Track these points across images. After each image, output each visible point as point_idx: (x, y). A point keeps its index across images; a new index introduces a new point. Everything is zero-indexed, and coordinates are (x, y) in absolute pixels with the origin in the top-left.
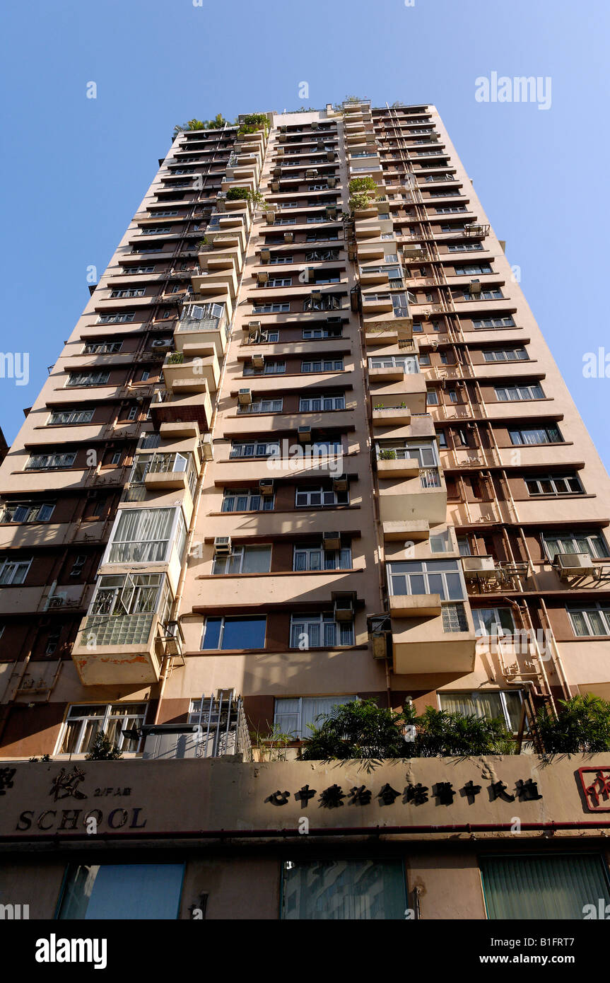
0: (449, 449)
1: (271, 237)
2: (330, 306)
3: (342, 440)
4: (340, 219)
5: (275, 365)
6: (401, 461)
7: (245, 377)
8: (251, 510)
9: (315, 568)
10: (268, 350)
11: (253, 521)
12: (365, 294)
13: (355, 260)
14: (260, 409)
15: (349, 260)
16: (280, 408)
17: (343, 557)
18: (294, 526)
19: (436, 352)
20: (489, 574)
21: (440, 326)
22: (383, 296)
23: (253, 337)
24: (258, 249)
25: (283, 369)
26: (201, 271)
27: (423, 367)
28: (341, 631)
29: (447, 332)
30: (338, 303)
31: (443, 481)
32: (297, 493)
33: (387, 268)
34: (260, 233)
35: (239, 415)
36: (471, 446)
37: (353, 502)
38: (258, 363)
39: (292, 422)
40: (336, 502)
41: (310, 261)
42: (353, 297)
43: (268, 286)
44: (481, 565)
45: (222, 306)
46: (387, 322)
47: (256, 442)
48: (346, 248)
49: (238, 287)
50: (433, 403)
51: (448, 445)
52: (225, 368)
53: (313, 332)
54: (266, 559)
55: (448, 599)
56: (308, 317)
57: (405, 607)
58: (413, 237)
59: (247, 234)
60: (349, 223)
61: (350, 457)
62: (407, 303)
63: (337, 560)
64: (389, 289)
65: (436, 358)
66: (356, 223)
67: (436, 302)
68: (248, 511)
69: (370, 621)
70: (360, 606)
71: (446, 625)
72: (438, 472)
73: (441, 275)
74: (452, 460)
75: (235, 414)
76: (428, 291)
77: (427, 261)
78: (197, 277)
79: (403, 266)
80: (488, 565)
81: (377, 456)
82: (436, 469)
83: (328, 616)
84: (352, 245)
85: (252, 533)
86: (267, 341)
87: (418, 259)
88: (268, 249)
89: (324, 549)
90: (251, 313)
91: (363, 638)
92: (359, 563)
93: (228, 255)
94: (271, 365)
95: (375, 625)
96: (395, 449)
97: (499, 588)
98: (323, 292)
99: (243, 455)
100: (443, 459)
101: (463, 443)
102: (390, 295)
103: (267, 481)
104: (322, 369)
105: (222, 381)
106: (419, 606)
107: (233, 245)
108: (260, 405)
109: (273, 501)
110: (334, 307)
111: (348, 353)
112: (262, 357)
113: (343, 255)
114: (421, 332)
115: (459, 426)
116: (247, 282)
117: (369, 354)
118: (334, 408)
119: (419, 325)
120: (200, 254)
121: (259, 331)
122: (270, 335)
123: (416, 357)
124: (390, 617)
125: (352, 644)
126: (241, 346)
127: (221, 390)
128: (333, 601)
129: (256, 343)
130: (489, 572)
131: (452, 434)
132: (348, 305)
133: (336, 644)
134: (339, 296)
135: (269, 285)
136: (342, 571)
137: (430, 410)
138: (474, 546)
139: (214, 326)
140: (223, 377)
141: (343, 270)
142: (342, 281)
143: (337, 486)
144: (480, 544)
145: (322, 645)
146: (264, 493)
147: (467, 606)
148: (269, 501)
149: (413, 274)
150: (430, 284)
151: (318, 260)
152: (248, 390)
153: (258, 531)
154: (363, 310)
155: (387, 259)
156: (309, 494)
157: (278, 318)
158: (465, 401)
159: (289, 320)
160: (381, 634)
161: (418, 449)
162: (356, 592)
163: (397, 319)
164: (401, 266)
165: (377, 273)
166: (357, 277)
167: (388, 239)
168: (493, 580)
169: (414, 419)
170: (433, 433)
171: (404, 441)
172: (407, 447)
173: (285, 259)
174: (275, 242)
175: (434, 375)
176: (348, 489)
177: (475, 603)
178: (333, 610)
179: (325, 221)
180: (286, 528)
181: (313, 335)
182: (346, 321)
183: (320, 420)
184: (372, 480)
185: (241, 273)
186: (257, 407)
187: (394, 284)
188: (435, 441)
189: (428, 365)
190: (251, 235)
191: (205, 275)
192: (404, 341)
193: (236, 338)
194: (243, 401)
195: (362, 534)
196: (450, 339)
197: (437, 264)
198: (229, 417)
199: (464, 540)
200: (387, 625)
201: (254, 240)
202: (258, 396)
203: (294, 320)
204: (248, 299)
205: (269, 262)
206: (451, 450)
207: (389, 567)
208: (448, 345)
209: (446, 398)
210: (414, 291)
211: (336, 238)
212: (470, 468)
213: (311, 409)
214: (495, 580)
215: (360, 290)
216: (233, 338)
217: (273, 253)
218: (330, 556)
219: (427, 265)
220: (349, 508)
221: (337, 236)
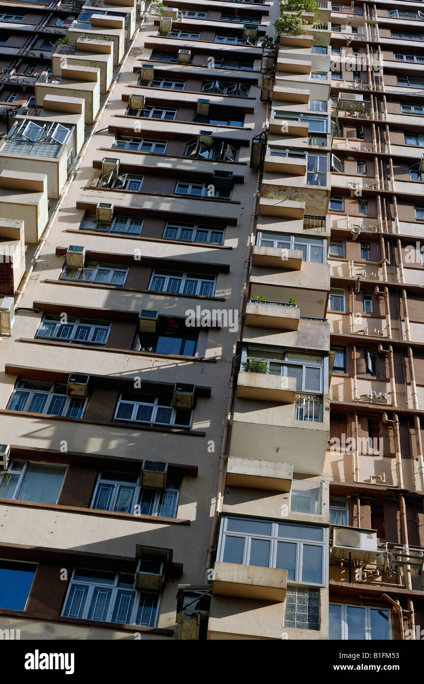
0: (347, 375)
1: (159, 52)
2: (223, 155)
3: (199, 338)
4: (260, 44)
5: (129, 222)
6: (273, 377)
7: (82, 230)
8: (49, 413)
9: (123, 510)
10: (124, 200)
11: (48, 429)
12: (272, 147)
13: (268, 100)
14: (93, 278)
15: (262, 100)
16: (122, 281)
17: (167, 501)
18: (105, 445)
19: (357, 241)
20: (368, 557)
21: (369, 208)
22: (296, 153)
23: (105, 180)
24: (139, 65)
25: (138, 229)
26: (51, 78)
27: (333, 258)
28: (141, 604)
29: (376, 218)
30: (235, 154)
31: (327, 415)
32: (120, 401)
33: (310, 118)
34: (145, 44)
35: (61, 282)
36: (378, 375)
37: (196, 426)
38: (105, 215)
39: (134, 303)
40: (172, 422)
41: (208, 91)
42: (256, 148)
43: (142, 115)
44: (358, 541)
45: (70, 129)
46: (293, 188)
47: (77, 322)
48: (260, 83)
49: (100, 110)
50: (337, 309)
51: (347, 370)
52: (57, 214)
53: (190, 187)
54: (55, 485)
55: (300, 581)
56: (188, 165)
57: (235, 581)
58: (356, 85)
59: (128, 42)
60: (271, 50)
61: (205, 364)
62: (328, 168)
63: (156, 504)
64: (306, 146)
65: (354, 250)
66: (280, 51)
67: (369, 176)
68: (44, 414)
69: (182, 594)
70: (175, 572)
71: (289, 617)
72: (322, 403)
73: (384, 141)
74: (348, 390)
75: (56, 279)
76: (361, 158)
77: (368, 118)
78: (43, 84)
79: (333, 119)
80: (369, 543)
81: (242, 366)
82: (320, 397)
83: (126, 580)
84: (269, 79)
85: (43, 445)
86: (124, 188)
87: (356, 114)
88: (152, 66)
89: (141, 484)
90: (110, 147)
91: (169, 619)
92: (187, 512)
93: (93, 63)
94: (122, 222)
95: (187, 601)
96: (268, 361)
97: (379, 579)
98: (215, 135)
99: (55, 335)
100: (336, 387)
101: (368, 371)
102: (307, 153)
103: (80, 377)
104: (193, 239)
105: (49, 231)
106: (255, 583)
107: (104, 51)
108: (95, 272)
109: (82, 407)
110: (227, 159)
111: (233, 222)
112: (112, 207)
113: (254, 92)
114: (342, 212)
115: (366, 346)
116: (113, 105)
117: (260, 227)
118: (197, 293)
119: (341, 203)
120: (55, 55)
121: (115, 172)
122: (130, 180)
123: (325, 241)
124: (210, 592)
125: (152, 625)
126: (85, 188)
127: (43, 243)
128: (137, 558)
129: (109, 188)
130: (369, 553)
131: (356, 355)
132: (247, 159)
133: (128, 622)
134: (237, 145)
135: (144, 115)
136: (161, 518)
137: (331, 318)
138: (355, 515)
139: (52, 154)
140: (51, 226)
141: (250, 111)
142: (246, 126)
143: (177, 400)
144: (364, 513)
145: (109, 619)
146: (73, 393)
147: (324, 595)
148: (77, 406)
149: (345, 134)
150: (366, 150)
151: (219, 92)
152: (81, 248)
153: (51, 445)
154: (265, 168)
155: (312, 105)
156: (136, 406)
157: (145, 160)
158: (383, 313)
159: (161, 165)
160: (194, 615)
161: (301, 367)
162: (171, 551)
163: (310, 187)
164: (329, 118)
165: (295, 122)
166: (267, 123)
167: (320, 80)
168: (372, 566)
169: (303, 325)
170: (327, 347)
171: (285, 351)
172: (287, 360)
173: (174, 84)
174: (164, 60)
175: (346, 271)
176: (194, 406)
177: (337, 595)
178: (134, 571)
179: (241, 43)
180: (94, 446)
181: (189, 191)
182: (240, 180)
183: (175, 305)
184: (230, 400)
185: (109, 92)
186: (90, 274)
187: (315, 140)
188: (326, 359)
189: (342, 257)
190: (134, 45)
191: (55, 84)
192: (312, 217)
193: (82, 177)
194: (73, 262)
195: (200, 472)
196: (379, 227)
197: (382, 126)
198: (47, 282)
199: (343, 504)
200: (204, 604)
201: (136, 52)
202: (93, 259)
203: (168, 166)
204: (110, 127)
205: (150, 85)
206: (349, 377)
207: (225, 522)
208: (374, 235)
209: (356, 304)
210: (343, 155)
211: (250, 69)
212: (371, 406)
213: (165, 290)
214: (375, 567)
215: (266, 140)
216: (77, 177)
217: (157, 72)
218: (148, 497)
219: (368, 124)
220: (188, 433)
221: (251, 66)
